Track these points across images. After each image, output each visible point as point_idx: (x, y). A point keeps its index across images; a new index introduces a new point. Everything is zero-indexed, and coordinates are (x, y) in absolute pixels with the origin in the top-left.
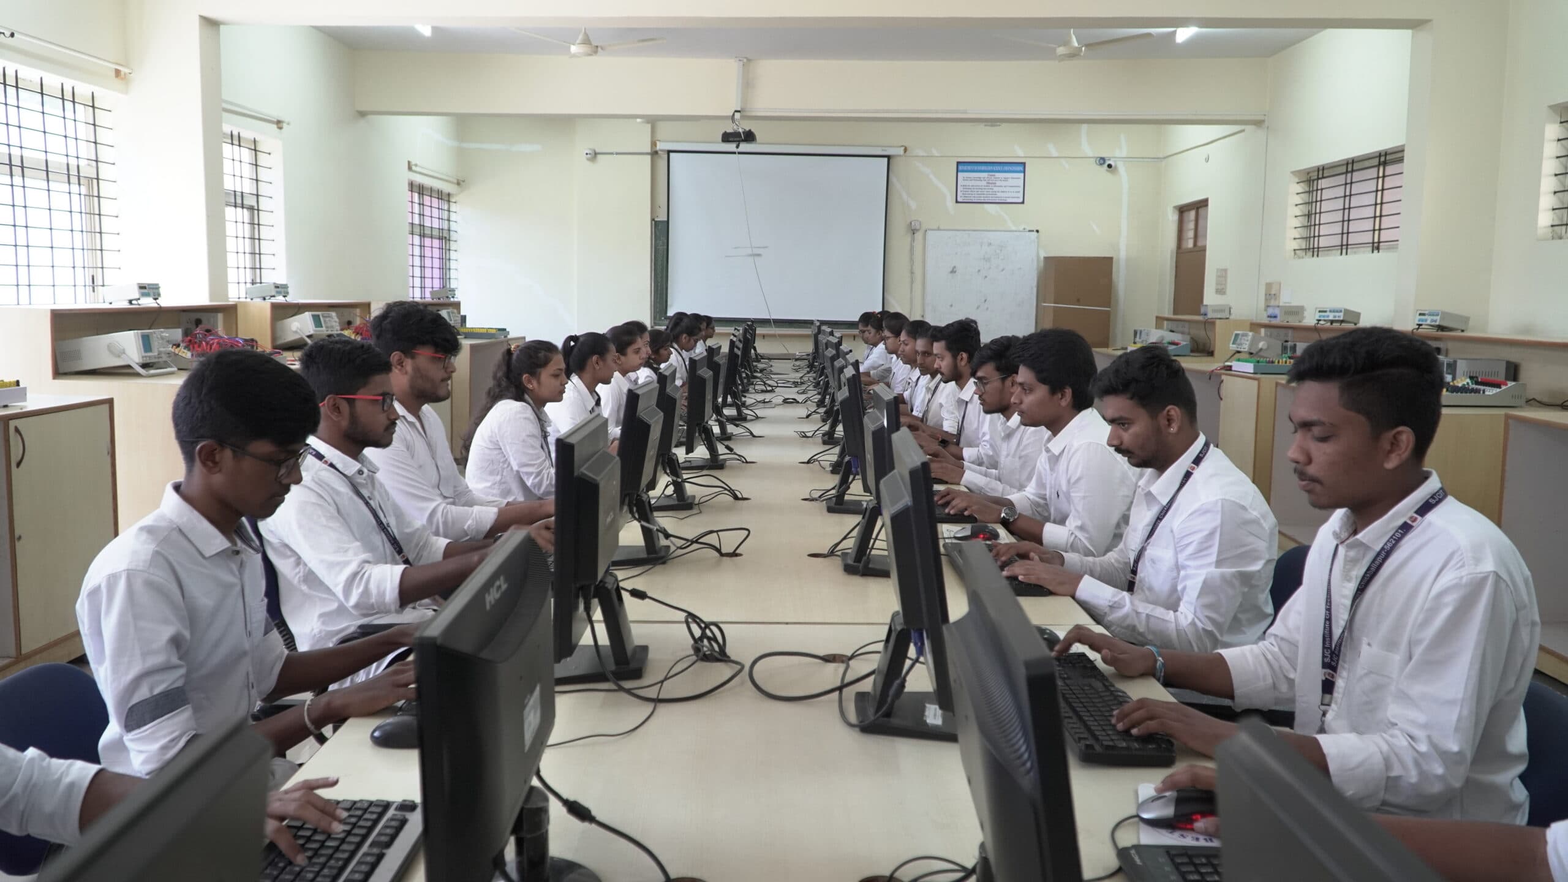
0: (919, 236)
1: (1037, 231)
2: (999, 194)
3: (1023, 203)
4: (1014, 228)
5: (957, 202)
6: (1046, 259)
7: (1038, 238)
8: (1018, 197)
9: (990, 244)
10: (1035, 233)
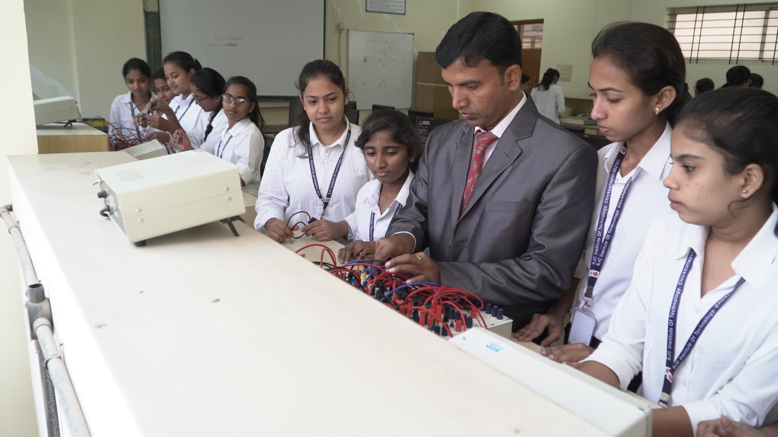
0: (344, 34)
1: (413, 34)
2: (391, 7)
3: (404, 14)
4: (399, 31)
5: (367, 11)
6: (421, 54)
7: (413, 38)
8: (402, 10)
9: (386, 42)
10: (412, 36)
